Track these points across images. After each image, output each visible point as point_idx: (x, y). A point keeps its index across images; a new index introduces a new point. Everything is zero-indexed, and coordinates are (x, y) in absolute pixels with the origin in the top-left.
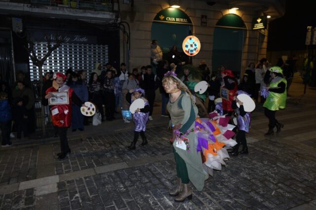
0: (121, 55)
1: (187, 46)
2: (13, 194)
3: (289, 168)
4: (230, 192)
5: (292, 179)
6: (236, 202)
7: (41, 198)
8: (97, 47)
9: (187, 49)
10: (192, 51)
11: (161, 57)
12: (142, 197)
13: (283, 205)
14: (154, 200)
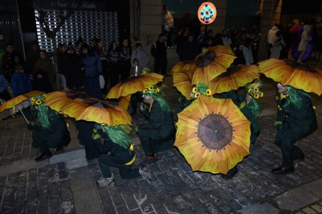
0: (132, 23)
1: (202, 14)
2: (46, 168)
3: (309, 141)
4: (255, 165)
5: (313, 151)
6: (262, 175)
7: (74, 171)
8: (106, 15)
9: (202, 17)
10: (207, 19)
11: (173, 24)
12: (171, 170)
13: (307, 177)
14: (183, 173)
